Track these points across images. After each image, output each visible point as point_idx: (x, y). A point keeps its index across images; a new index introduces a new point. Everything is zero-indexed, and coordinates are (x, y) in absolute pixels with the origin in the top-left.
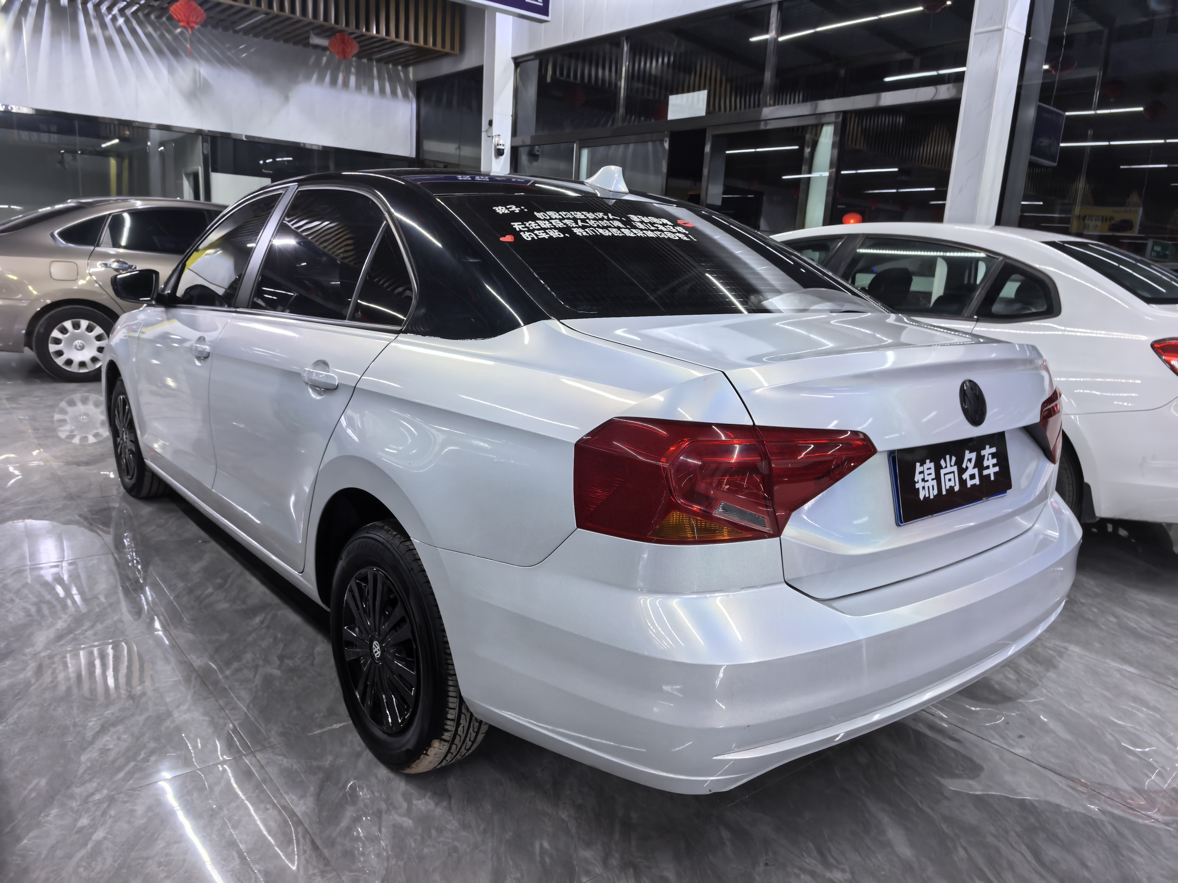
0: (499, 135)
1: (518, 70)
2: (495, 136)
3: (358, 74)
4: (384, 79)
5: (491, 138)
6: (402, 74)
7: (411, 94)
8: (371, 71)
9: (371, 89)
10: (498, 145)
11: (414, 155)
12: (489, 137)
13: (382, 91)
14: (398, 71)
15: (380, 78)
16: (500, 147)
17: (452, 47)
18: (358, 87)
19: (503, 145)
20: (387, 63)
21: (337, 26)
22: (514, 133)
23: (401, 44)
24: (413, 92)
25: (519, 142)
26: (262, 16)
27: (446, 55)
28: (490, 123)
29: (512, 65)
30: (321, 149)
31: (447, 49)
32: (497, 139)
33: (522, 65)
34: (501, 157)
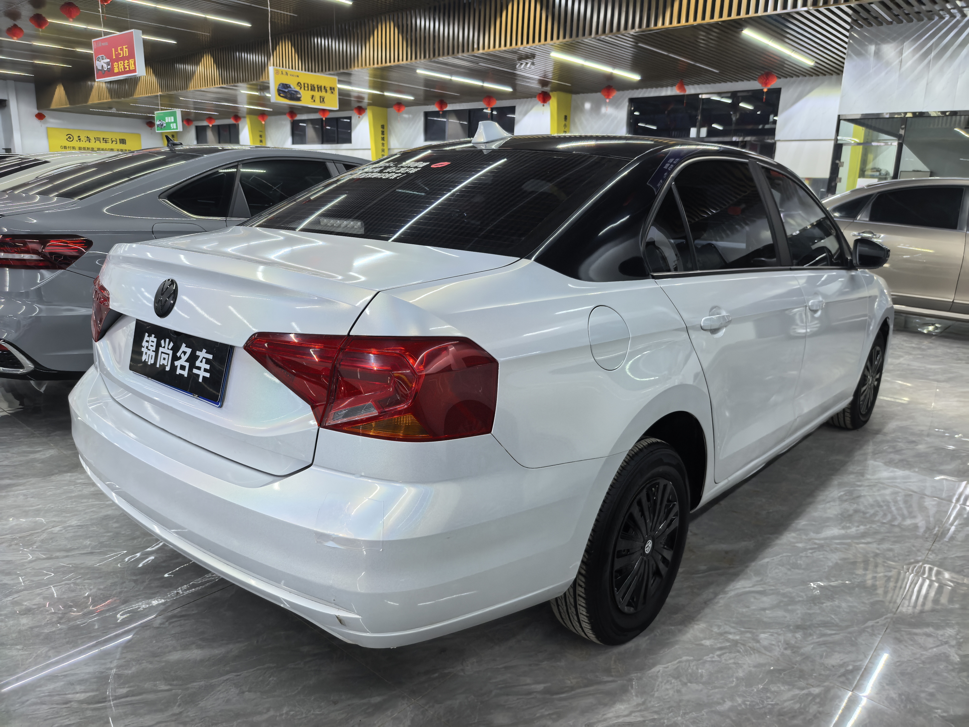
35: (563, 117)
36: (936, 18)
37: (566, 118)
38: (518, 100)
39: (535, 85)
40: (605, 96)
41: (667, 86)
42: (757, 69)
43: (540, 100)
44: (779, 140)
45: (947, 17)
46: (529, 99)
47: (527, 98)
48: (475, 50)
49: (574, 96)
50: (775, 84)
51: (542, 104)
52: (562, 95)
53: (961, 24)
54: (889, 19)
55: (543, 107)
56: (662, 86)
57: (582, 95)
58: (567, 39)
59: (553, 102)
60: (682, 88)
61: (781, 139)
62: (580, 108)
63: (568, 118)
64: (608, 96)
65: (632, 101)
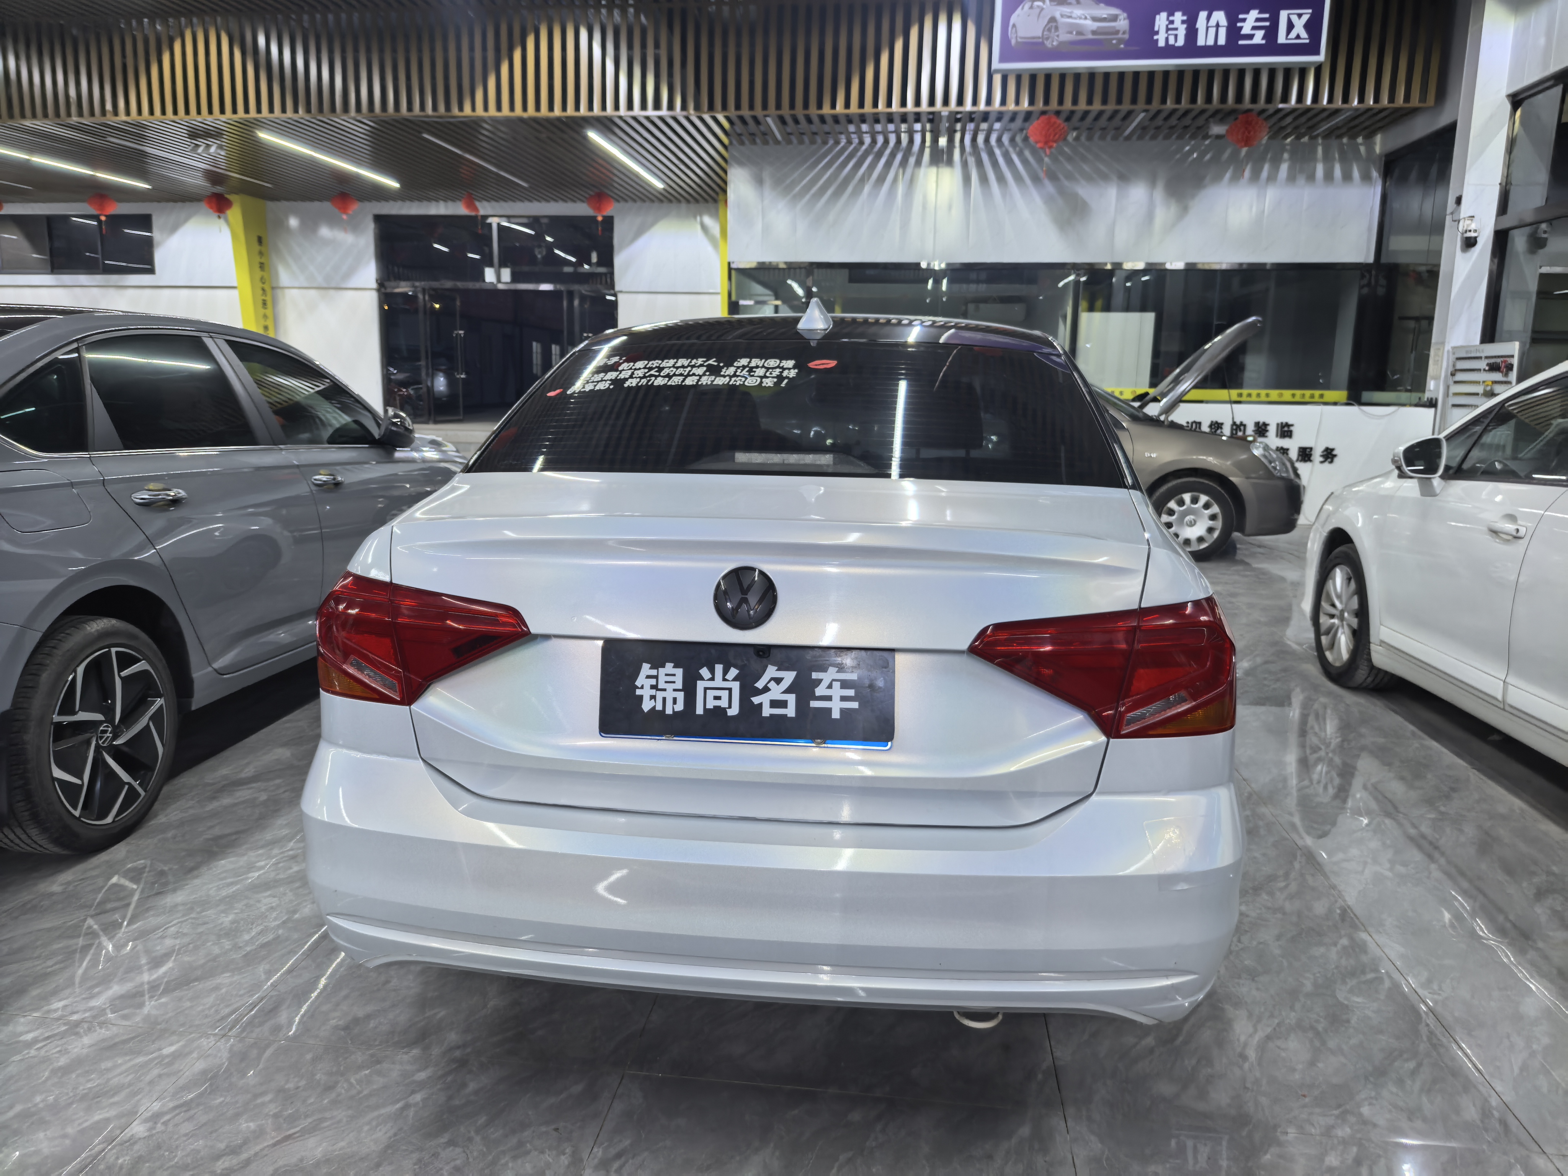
0: (1473, 217)
1: (1518, 113)
2: (1464, 218)
3: (1292, 159)
4: (1333, 159)
5: (1457, 223)
6: (1362, 149)
7: (1375, 174)
8: (1315, 151)
9: (1311, 177)
10: (1466, 232)
11: (1371, 260)
12: (1455, 221)
13: (1329, 177)
14: (1358, 144)
15: (1328, 159)
16: (1468, 235)
17: (1423, 98)
18: (1291, 178)
19: (1475, 231)
20: (1340, 137)
21: (1239, 106)
22: (1503, 207)
23: (1337, 111)
24: (1379, 172)
25: (1508, 221)
26: (1142, 115)
27: (1414, 111)
28: (1459, 201)
29: (1508, 107)
30: (1236, 267)
31: (1415, 102)
32: (1468, 222)
33: (1526, 103)
34: (1473, 249)
35: (255, 239)
36: (831, 142)
37: (260, 240)
38: (155, 204)
39: (196, 181)
40: (340, 209)
41: (437, 200)
42: (585, 186)
43: (211, 208)
44: (621, 292)
45: (843, 141)
46: (180, 204)
47: (175, 201)
48: (109, 116)
49: (270, 204)
50: (611, 209)
51: (217, 214)
52: (249, 199)
53: (860, 153)
54: (779, 136)
55: (217, 220)
56: (429, 199)
57: (284, 204)
58: (290, 113)
59: (235, 213)
60: (471, 205)
61: (624, 290)
62: (280, 225)
63: (264, 241)
64: (344, 209)
65: (379, 219)
